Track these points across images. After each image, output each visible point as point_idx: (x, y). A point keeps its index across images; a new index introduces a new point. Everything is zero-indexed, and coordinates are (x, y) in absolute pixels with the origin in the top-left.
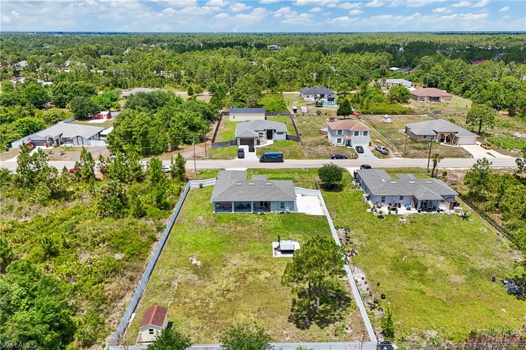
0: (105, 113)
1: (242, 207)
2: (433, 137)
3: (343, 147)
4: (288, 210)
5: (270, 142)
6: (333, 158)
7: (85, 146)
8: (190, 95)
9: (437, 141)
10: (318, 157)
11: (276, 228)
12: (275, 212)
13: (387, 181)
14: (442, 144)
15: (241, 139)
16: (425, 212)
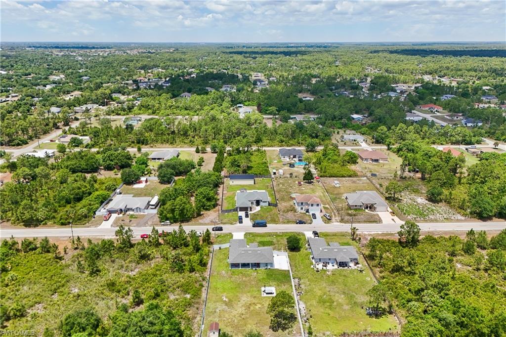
0: (143, 179)
2: (361, 206)
3: (304, 213)
4: (269, 267)
5: (258, 208)
6: (297, 223)
7: (142, 213)
8: (197, 152)
9: (364, 209)
10: (288, 222)
11: (263, 279)
12: (262, 268)
13: (323, 250)
14: (366, 210)
15: (240, 208)
16: (341, 268)
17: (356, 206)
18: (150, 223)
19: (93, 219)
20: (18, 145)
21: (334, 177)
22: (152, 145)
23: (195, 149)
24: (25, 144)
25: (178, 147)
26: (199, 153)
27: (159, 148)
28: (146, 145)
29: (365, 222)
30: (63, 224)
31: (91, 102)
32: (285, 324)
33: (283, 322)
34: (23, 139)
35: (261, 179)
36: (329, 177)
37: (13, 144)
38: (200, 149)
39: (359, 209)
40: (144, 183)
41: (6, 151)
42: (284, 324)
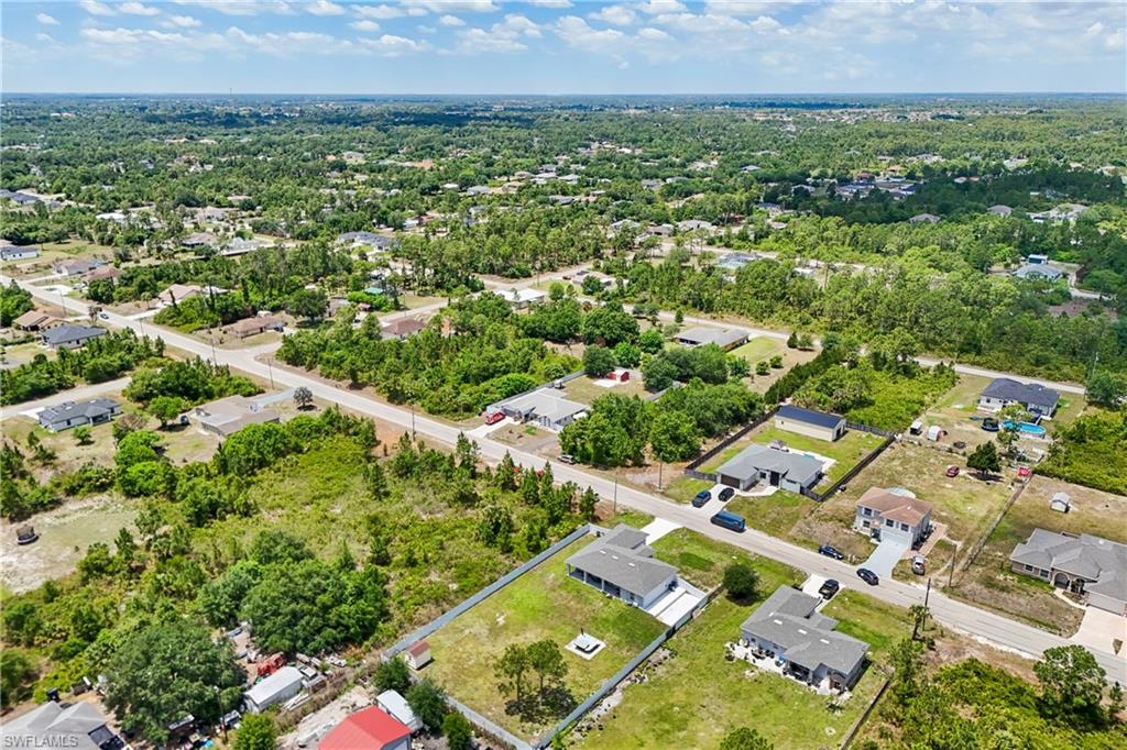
0: (619, 372)
1: (595, 580)
2: (1044, 573)
3: (866, 537)
4: (635, 604)
5: (770, 490)
6: (820, 552)
7: (550, 430)
8: (790, 346)
9: (1052, 583)
10: (805, 542)
11: (606, 620)
12: (623, 601)
13: (773, 618)
14: (1059, 592)
15: (723, 476)
16: (793, 678)
17: (1029, 568)
18: (545, 450)
19: (477, 417)
20: (513, 276)
21: (1082, 483)
22: (715, 315)
23: (787, 338)
24: (525, 277)
25: (766, 327)
26: (794, 347)
27: (728, 322)
28: (707, 312)
29: (1019, 616)
30: (431, 412)
31: (700, 217)
32: (541, 713)
33: (541, 708)
34: (523, 267)
35: (864, 435)
36: (1066, 480)
37: (506, 273)
38: (799, 338)
39: (1037, 579)
40: (618, 380)
41: (485, 282)
42: (538, 711)
